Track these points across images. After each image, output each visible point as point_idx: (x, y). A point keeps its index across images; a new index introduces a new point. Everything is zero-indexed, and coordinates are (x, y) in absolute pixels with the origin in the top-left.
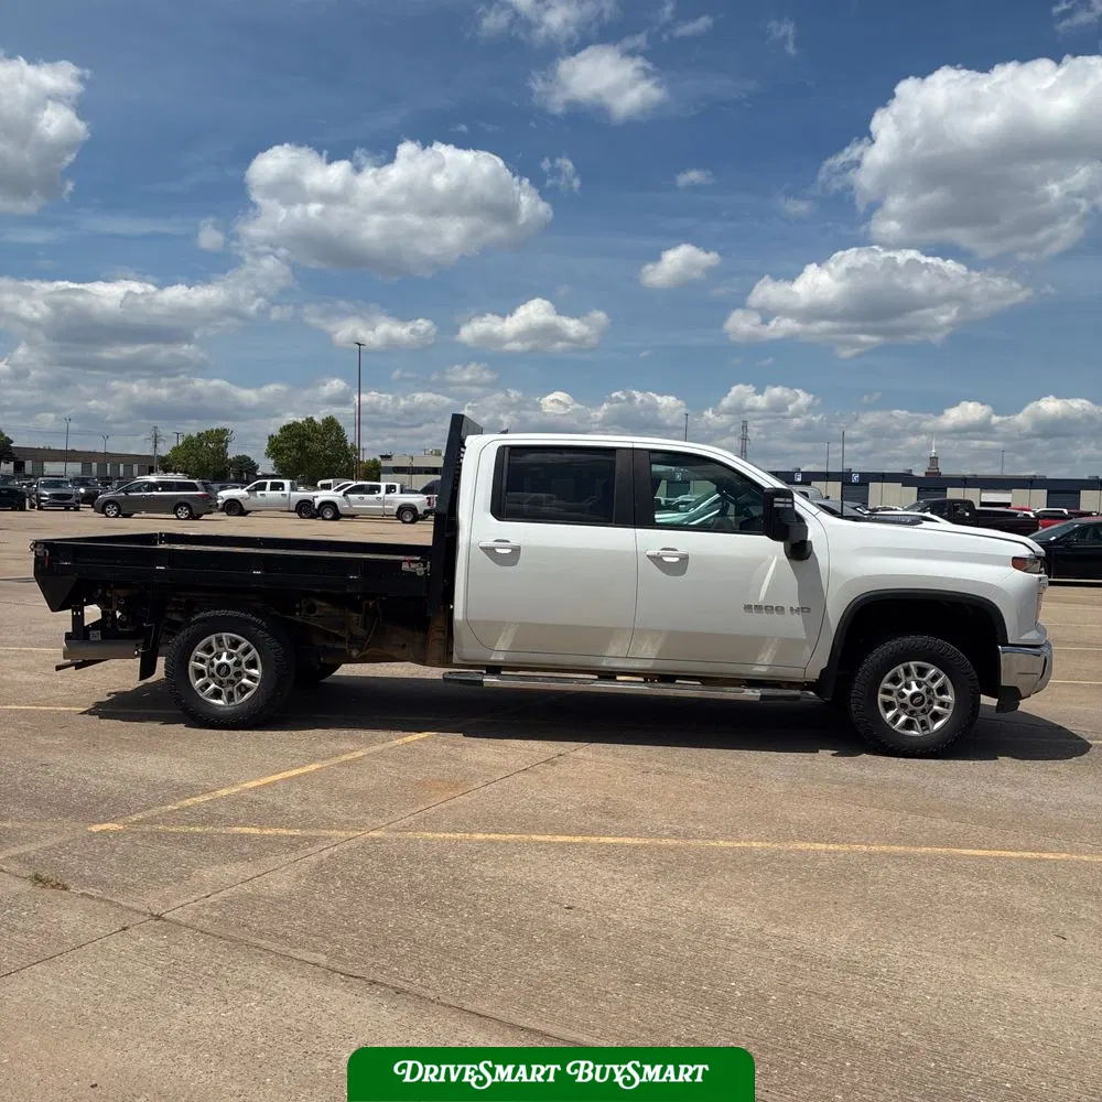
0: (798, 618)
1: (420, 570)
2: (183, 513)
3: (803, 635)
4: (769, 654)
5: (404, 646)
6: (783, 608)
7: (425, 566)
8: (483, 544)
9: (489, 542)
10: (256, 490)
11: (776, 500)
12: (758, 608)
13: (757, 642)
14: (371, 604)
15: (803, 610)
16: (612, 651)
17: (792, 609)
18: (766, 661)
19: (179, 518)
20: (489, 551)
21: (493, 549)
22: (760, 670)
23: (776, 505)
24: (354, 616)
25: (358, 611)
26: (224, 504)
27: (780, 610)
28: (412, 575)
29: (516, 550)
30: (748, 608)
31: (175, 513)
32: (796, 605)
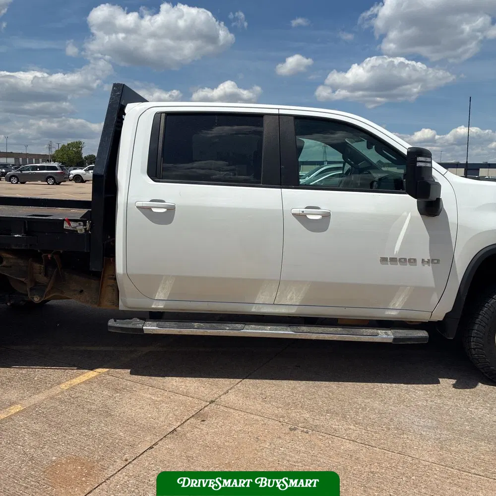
0: (428, 269)
1: (80, 228)
2: (51, 181)
3: (432, 284)
4: (401, 299)
5: (81, 291)
6: (415, 260)
7: (85, 225)
8: (140, 204)
9: (146, 203)
10: (89, 170)
11: (420, 159)
12: (393, 260)
13: (391, 290)
14: (49, 256)
15: (433, 261)
16: (260, 299)
17: (423, 260)
18: (397, 306)
19: (49, 184)
20: (146, 210)
21: (149, 208)
22: (391, 314)
23: (419, 164)
24: (37, 266)
25: (40, 262)
26: (73, 177)
27: (413, 261)
28: (74, 232)
29: (171, 209)
30: (384, 260)
31: (47, 181)
32: (427, 257)
